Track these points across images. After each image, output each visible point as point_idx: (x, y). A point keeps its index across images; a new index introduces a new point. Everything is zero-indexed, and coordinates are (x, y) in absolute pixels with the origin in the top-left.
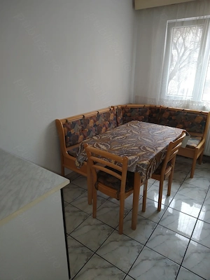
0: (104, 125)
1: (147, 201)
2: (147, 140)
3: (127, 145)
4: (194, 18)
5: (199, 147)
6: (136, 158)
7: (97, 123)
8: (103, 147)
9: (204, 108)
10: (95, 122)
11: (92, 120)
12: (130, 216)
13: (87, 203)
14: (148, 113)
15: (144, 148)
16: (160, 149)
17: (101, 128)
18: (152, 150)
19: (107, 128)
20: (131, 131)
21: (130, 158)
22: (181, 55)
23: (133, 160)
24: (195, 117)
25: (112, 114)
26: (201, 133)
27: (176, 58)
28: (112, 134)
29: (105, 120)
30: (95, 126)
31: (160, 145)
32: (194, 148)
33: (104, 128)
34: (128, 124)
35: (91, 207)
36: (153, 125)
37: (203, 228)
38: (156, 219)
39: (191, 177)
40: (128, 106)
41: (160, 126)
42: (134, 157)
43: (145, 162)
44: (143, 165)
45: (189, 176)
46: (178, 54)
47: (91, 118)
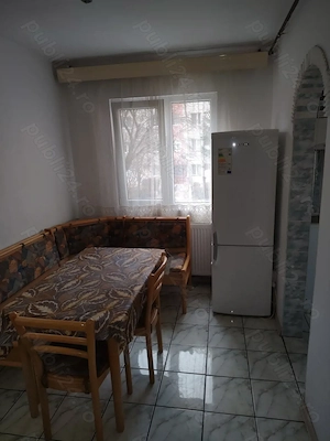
0: (38, 264)
1: (133, 372)
2: (116, 278)
3: (87, 295)
4: (144, 98)
5: (185, 268)
6: (106, 315)
7: (24, 263)
8: (45, 310)
9: (180, 213)
10: (19, 262)
11: (14, 262)
12: (111, 409)
13: (29, 415)
14: (106, 231)
15: (115, 294)
16: (137, 289)
17: (33, 270)
18: (126, 295)
19: (43, 268)
20: (88, 268)
21: (96, 318)
22: (133, 135)
23: (102, 320)
24: (171, 227)
25: (49, 242)
26: (183, 247)
27: (128, 140)
28: (56, 281)
29: (38, 256)
30: (21, 269)
31: (136, 283)
32: (179, 271)
33: (39, 269)
34: (80, 255)
35: (39, 421)
36: (119, 251)
37: (215, 387)
38: (151, 399)
39: (184, 313)
40: (73, 223)
41: (130, 250)
42: (102, 314)
43: (120, 318)
44: (118, 323)
45: (181, 311)
46: (130, 135)
47: (11, 257)
